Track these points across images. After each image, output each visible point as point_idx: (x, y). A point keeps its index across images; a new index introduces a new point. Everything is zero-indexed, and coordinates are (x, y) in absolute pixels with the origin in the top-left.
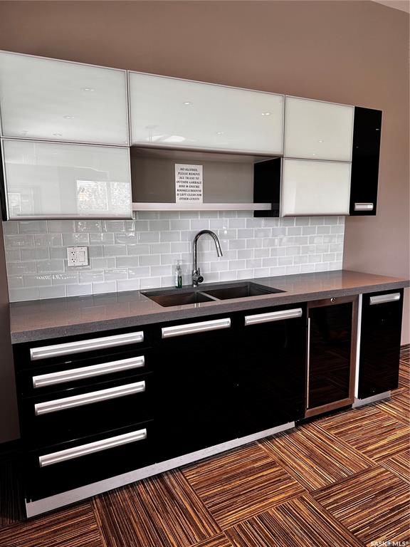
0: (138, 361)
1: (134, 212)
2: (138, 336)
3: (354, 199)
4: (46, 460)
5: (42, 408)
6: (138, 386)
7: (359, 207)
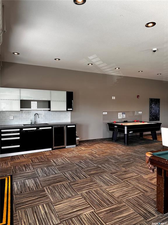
0: (19, 134)
1: (21, 110)
2: (19, 130)
3: (67, 108)
4: (3, 148)
5: (2, 139)
6: (19, 138)
7: (68, 109)
